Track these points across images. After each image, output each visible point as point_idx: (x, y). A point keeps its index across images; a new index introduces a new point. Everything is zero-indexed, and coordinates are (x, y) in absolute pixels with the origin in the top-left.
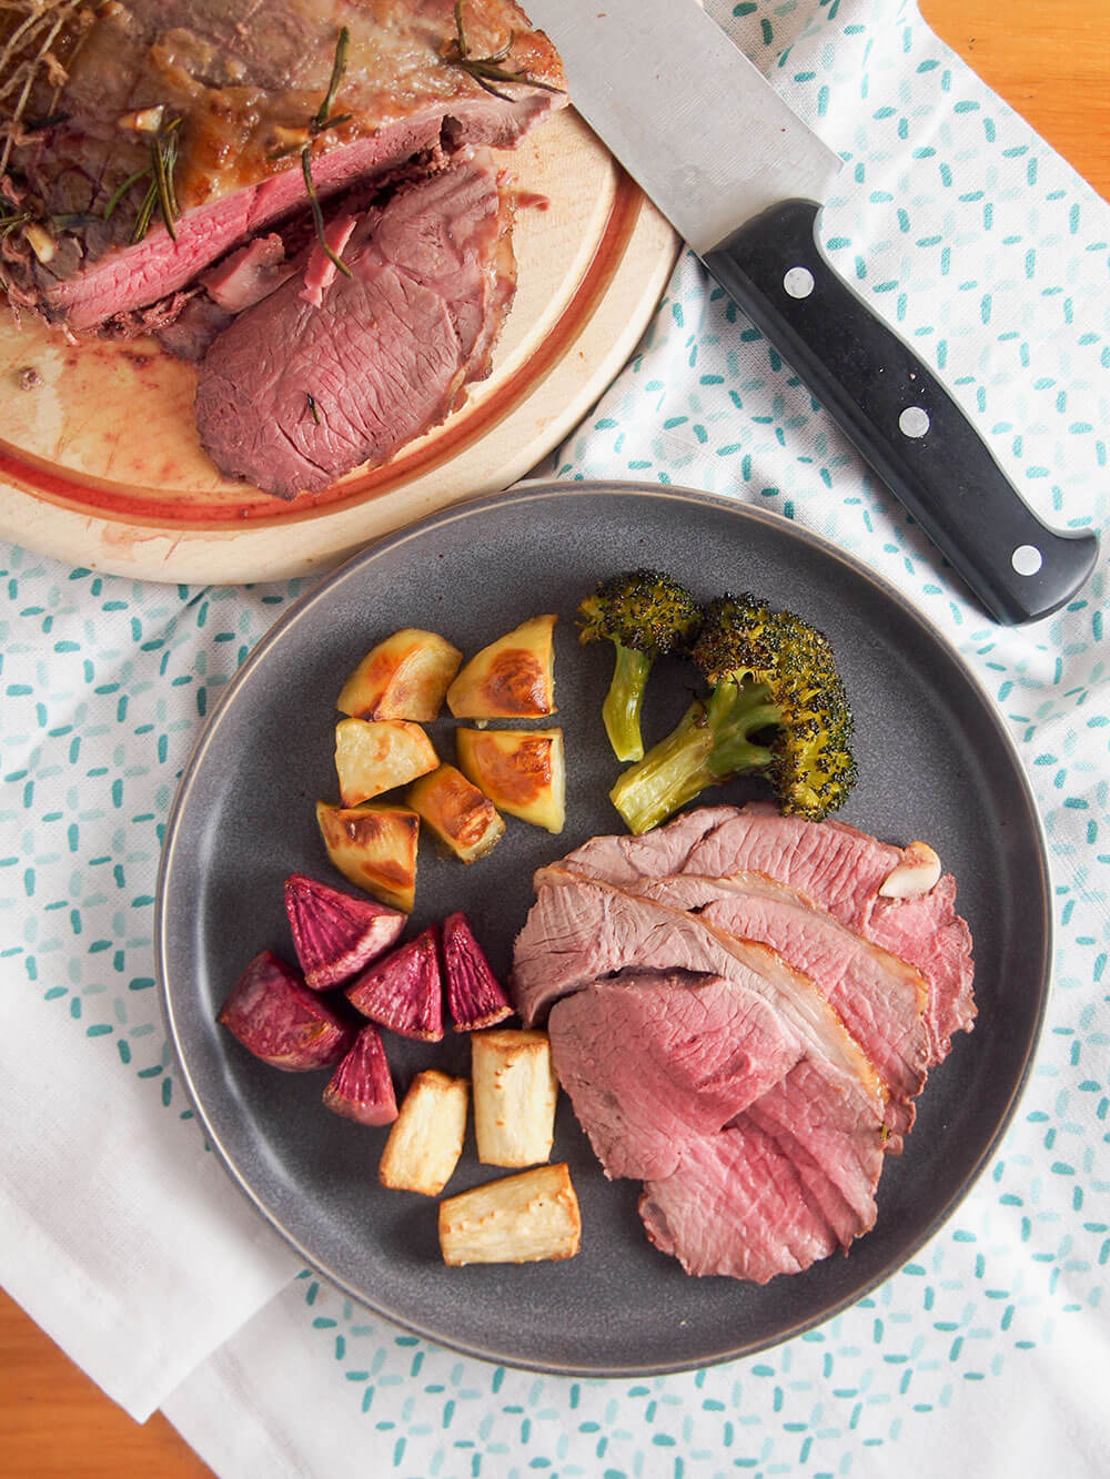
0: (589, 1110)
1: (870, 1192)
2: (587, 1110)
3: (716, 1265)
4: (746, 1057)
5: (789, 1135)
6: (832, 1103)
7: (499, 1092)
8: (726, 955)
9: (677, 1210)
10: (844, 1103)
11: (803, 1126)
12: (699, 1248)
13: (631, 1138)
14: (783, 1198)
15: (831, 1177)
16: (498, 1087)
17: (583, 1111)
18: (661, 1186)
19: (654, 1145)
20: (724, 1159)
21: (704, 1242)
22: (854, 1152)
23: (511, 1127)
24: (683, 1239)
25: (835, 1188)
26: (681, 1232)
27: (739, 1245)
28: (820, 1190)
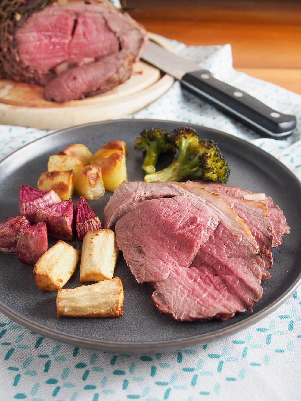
0: (130, 256)
1: (258, 283)
2: (129, 256)
3: (189, 314)
4: (196, 217)
5: (219, 262)
6: (235, 243)
7: (92, 245)
8: (185, 191)
9: (169, 293)
10: (240, 243)
11: (224, 256)
12: (180, 308)
13: (148, 263)
14: (219, 291)
15: (239, 276)
16: (92, 242)
17: (127, 257)
18: (162, 283)
19: (159, 265)
20: (191, 277)
21: (183, 306)
22: (248, 266)
23: (96, 256)
24: (172, 305)
25: (242, 281)
26: (172, 302)
27: (200, 306)
28: (235, 283)
